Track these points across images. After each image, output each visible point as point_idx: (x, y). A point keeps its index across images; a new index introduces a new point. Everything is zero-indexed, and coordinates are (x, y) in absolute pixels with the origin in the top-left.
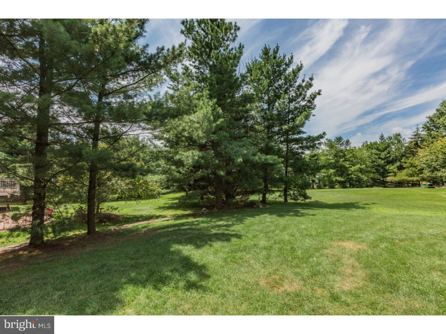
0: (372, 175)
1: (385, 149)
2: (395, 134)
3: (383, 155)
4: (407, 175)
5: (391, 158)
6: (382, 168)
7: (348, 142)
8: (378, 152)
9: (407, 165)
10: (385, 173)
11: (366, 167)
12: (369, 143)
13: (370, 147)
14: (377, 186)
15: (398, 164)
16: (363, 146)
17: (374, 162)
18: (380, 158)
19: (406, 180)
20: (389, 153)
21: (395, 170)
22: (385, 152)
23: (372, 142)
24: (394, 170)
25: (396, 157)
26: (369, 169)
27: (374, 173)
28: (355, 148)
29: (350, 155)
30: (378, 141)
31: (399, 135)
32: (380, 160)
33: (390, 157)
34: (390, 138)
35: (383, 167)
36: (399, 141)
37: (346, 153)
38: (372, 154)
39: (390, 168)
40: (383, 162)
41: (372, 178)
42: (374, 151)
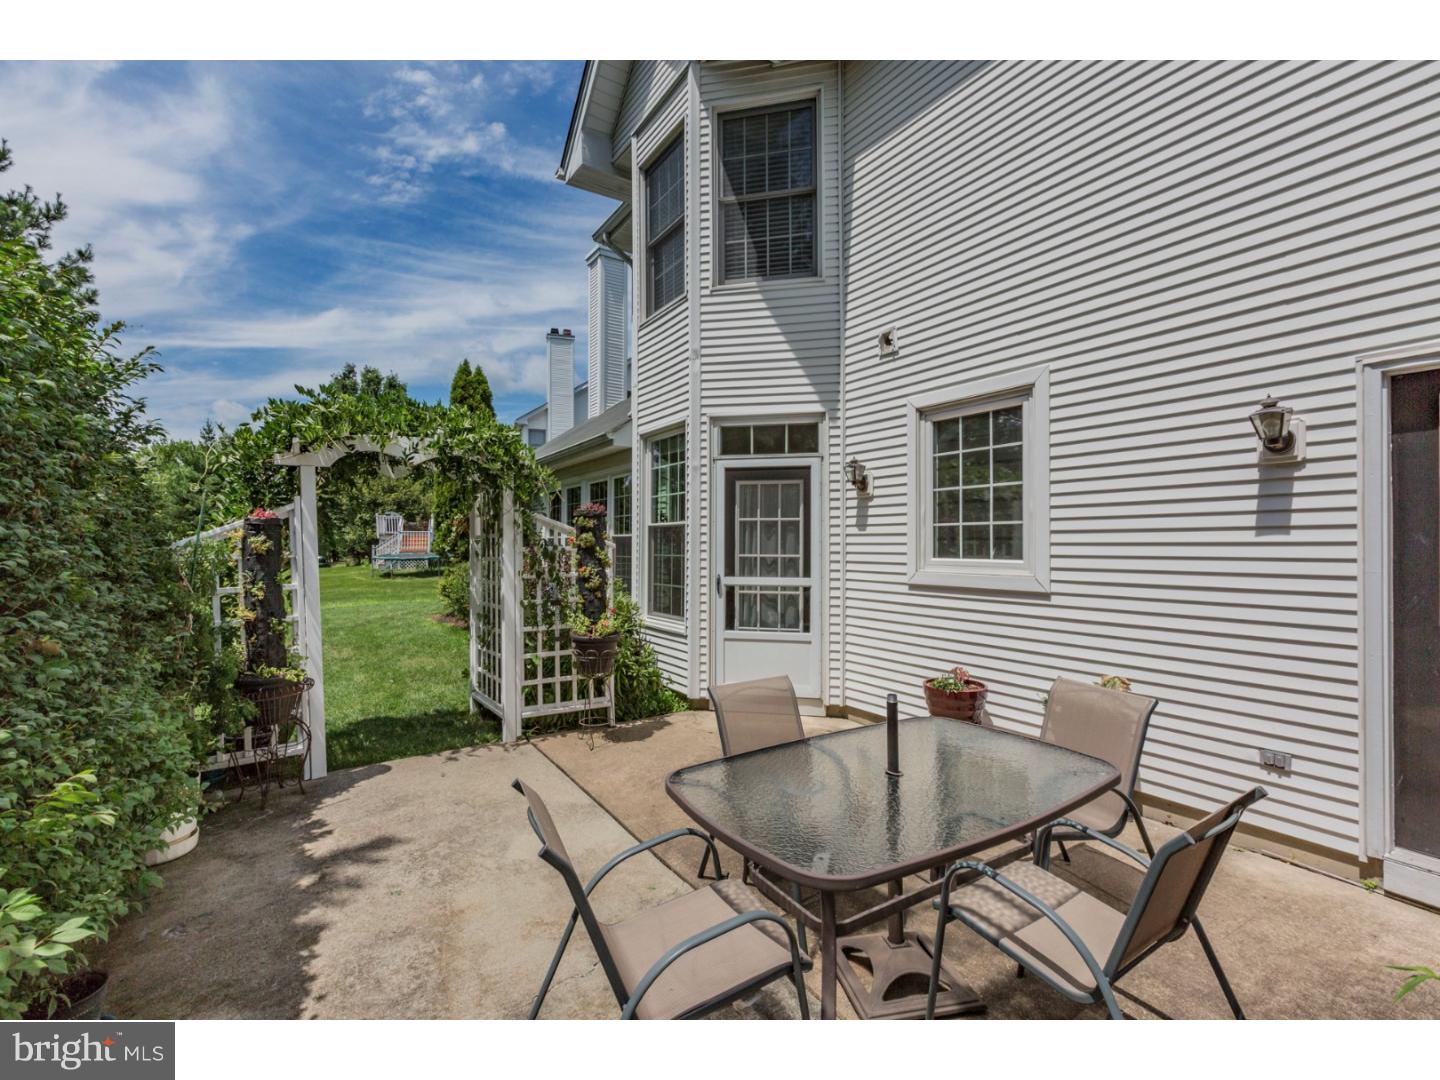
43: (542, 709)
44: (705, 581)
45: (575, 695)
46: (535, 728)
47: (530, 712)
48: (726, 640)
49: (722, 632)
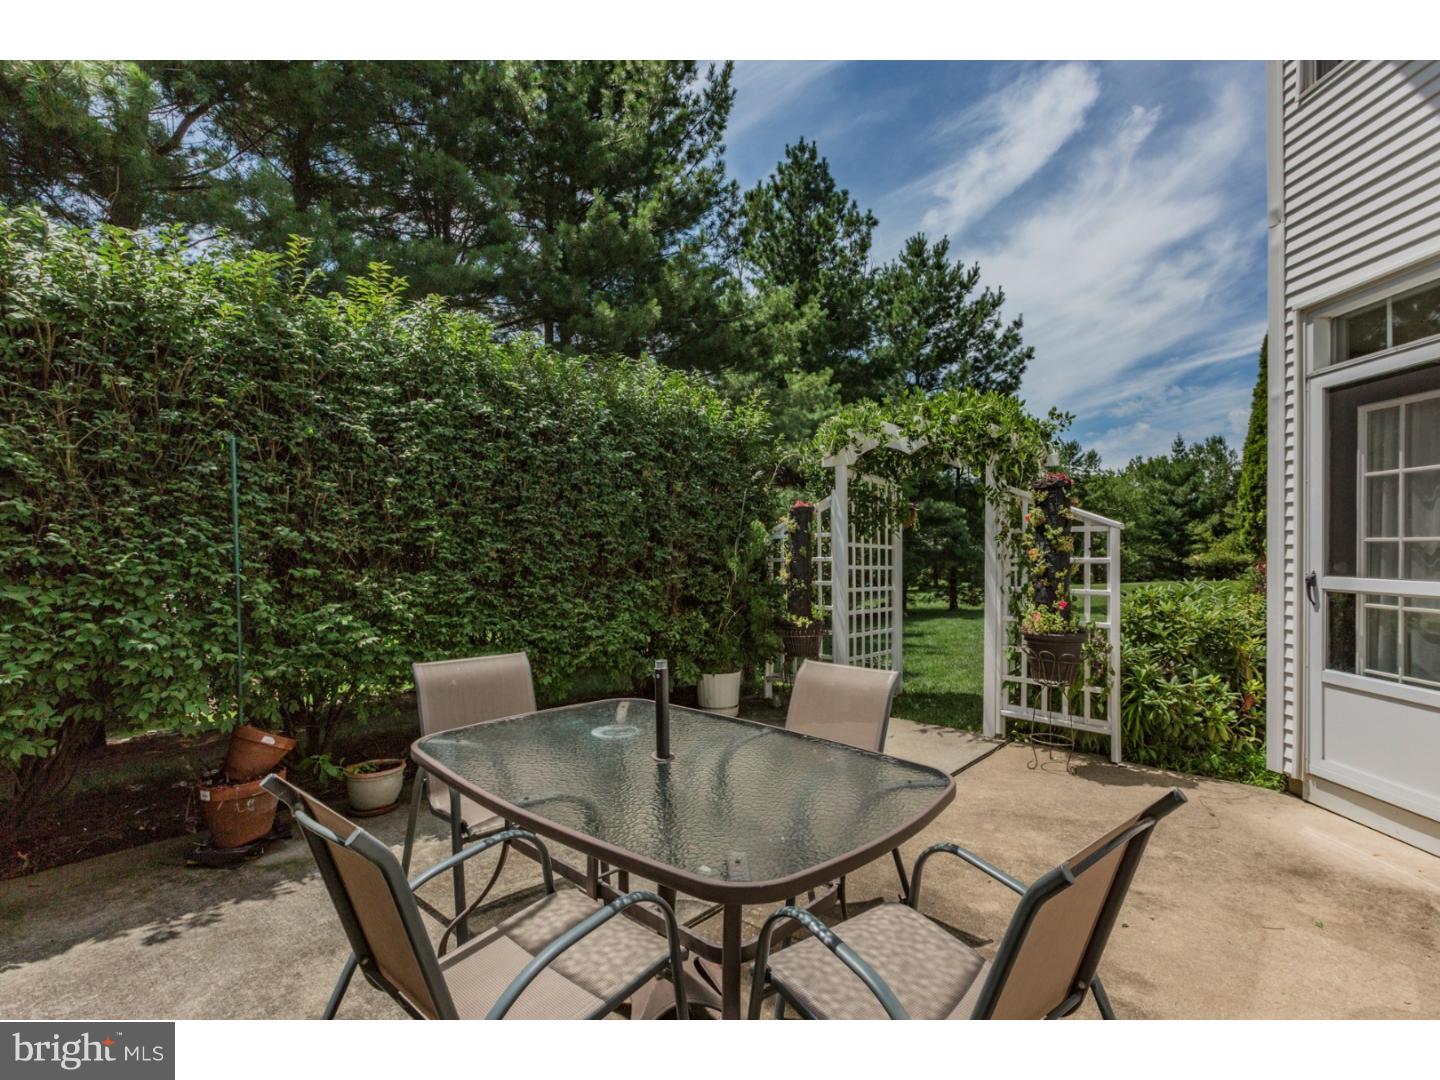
0: (1151, 549)
1: (1186, 478)
2: (1210, 436)
3: (1180, 493)
4: (1233, 549)
5: (1199, 504)
6: (1177, 530)
7: (1092, 458)
8: (1168, 487)
9: (1234, 521)
10: (1183, 545)
11: (1137, 525)
12: (1145, 461)
13: (1147, 471)
14: (1163, 578)
15: (1215, 519)
16: (1130, 468)
17: (1158, 512)
18: (1172, 503)
19: (1231, 562)
20: (1194, 489)
21: (1208, 535)
22: (1185, 488)
23: (1154, 457)
24: (1205, 535)
25: (1213, 501)
26: (1145, 533)
27: (1156, 542)
28: (1112, 473)
29: (1099, 493)
30: (1170, 455)
31: (1220, 441)
32: (1172, 508)
33: (1196, 499)
34: (1200, 449)
35: (1179, 526)
36: (1220, 458)
37: (1087, 487)
38: (1152, 490)
39: (1196, 531)
40: (1179, 513)
41: (1151, 558)
42: (1158, 484)
43: (1023, 712)
44: (1291, 582)
45: (1065, 708)
46: (1015, 731)
47: (1011, 711)
48: (1325, 685)
49: (1319, 672)
